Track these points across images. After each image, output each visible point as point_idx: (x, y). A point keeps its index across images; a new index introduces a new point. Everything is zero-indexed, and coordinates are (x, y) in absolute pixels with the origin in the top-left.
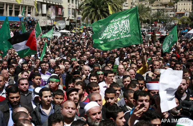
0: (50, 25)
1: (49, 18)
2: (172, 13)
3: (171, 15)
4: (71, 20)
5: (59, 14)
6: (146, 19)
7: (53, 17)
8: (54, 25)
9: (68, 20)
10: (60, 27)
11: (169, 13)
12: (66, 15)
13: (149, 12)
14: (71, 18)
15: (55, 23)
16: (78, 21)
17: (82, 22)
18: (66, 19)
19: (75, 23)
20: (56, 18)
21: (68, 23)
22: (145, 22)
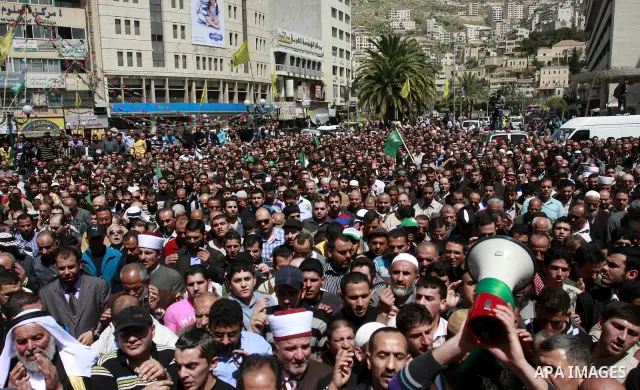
0: (301, 117)
1: (299, 104)
2: (531, 89)
3: (528, 92)
4: (339, 107)
5: (317, 96)
6: (479, 101)
7: (306, 101)
8: (308, 117)
9: (333, 107)
10: (318, 121)
11: (524, 90)
12: (329, 99)
13: (486, 89)
14: (338, 103)
15: (309, 113)
16: (352, 109)
17: (358, 111)
18: (329, 106)
19: (345, 112)
20: (312, 103)
21: (332, 113)
22: (477, 108)
